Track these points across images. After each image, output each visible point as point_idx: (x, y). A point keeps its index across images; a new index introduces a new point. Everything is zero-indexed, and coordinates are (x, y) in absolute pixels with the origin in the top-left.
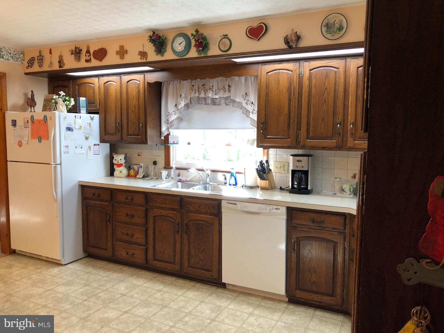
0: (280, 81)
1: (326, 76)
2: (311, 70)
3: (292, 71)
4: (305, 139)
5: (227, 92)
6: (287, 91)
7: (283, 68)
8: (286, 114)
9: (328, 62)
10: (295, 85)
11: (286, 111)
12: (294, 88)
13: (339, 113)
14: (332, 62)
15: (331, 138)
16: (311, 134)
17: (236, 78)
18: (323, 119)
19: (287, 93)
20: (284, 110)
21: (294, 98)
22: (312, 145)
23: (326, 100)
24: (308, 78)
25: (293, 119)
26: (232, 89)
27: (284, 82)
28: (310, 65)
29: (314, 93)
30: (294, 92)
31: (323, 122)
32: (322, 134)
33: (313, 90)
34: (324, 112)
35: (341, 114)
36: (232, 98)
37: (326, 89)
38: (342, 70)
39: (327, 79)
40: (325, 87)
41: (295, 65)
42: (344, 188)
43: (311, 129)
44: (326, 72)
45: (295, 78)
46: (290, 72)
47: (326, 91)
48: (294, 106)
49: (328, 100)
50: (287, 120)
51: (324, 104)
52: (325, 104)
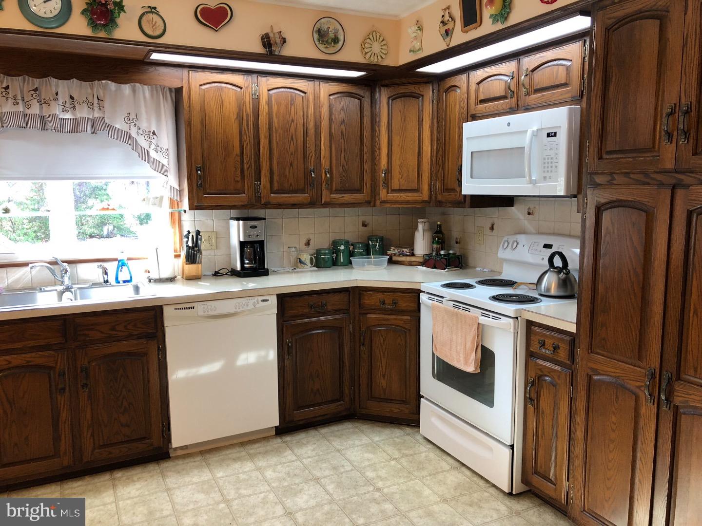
0: (224, 102)
1: (291, 102)
2: (269, 90)
3: (241, 88)
4: (269, 194)
5: (96, 109)
6: (237, 118)
7: (227, 81)
8: (236, 155)
9: (294, 83)
10: (248, 109)
11: (237, 150)
12: (247, 115)
13: (311, 157)
14: (297, 83)
15: (302, 191)
16: (276, 186)
17: (112, 85)
18: (291, 165)
19: (236, 122)
20: (233, 150)
21: (248, 131)
22: (278, 202)
23: (294, 137)
24: (266, 102)
25: (249, 164)
26: (107, 104)
27: (230, 104)
28: (269, 82)
29: (276, 125)
30: (247, 122)
31: (291, 169)
32: (291, 185)
33: (275, 120)
34: (292, 154)
35: (313, 157)
36: (107, 121)
37: (293, 121)
38: (310, 96)
39: (293, 107)
40: (291, 119)
41: (247, 79)
42: (303, 259)
43: (276, 178)
44: (291, 96)
45: (248, 99)
46: (238, 89)
47: (293, 123)
48: (248, 143)
49: (296, 138)
50: (239, 164)
51: (290, 142)
52: (292, 142)
